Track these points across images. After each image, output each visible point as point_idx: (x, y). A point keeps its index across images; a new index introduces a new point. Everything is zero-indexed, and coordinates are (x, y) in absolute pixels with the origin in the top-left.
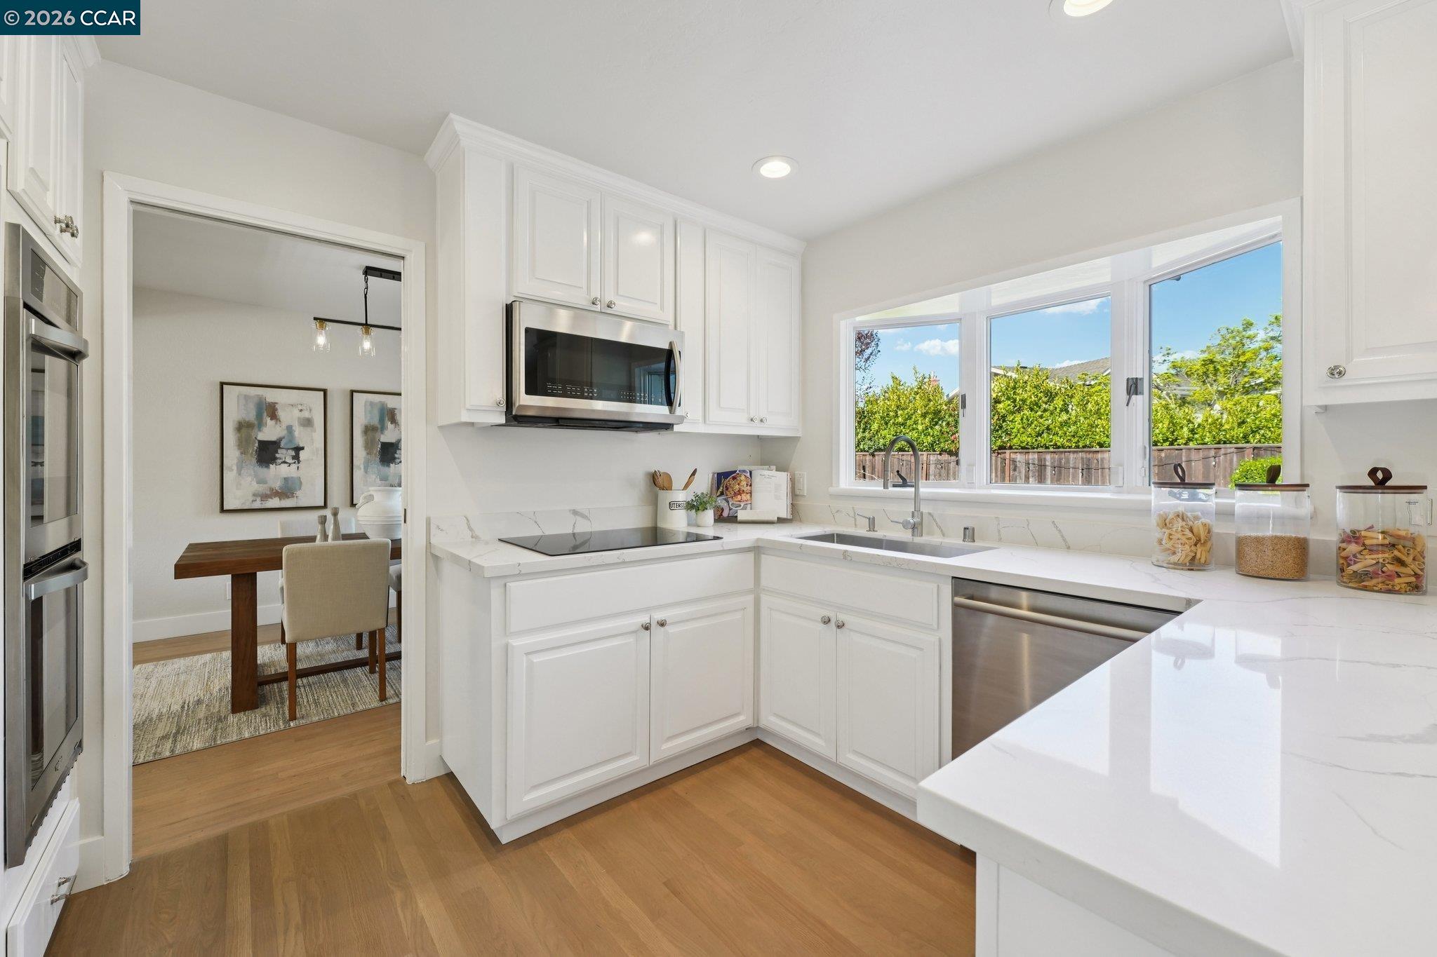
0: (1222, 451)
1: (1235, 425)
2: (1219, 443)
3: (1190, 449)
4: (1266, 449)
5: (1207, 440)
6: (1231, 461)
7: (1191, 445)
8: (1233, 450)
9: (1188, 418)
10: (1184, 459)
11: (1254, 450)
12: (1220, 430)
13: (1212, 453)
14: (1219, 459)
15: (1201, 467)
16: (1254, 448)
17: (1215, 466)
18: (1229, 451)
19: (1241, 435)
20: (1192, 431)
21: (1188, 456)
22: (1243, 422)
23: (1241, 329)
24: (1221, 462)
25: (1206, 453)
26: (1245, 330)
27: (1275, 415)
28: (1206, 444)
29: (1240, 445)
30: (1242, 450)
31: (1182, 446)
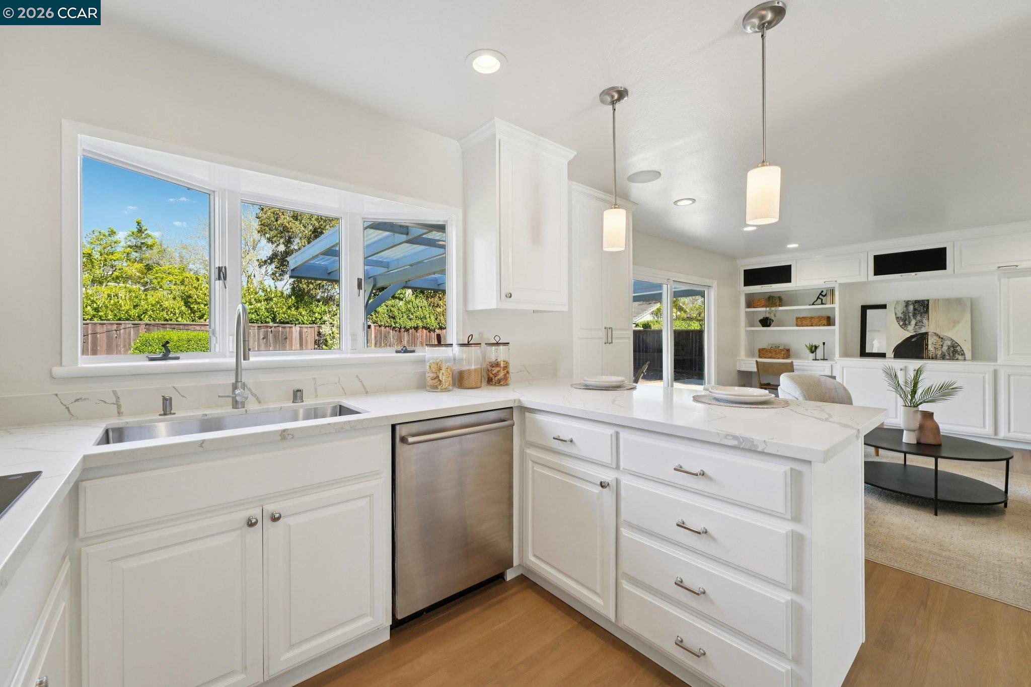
0: (123, 326)
1: (132, 307)
2: (120, 319)
3: (95, 324)
4: (154, 325)
5: (110, 317)
6: (130, 333)
7: (96, 320)
8: (130, 325)
9: (92, 298)
10: (90, 332)
11: (146, 326)
12: (119, 310)
13: (115, 327)
14: (120, 332)
15: (105, 339)
16: (147, 324)
17: (116, 337)
18: (128, 326)
19: (137, 315)
20: (96, 310)
21: (93, 329)
22: (137, 306)
23: (107, 234)
24: (122, 335)
25: (109, 327)
26: (109, 235)
27: (158, 302)
28: (109, 320)
29: (136, 322)
30: (137, 326)
31: (88, 321)
